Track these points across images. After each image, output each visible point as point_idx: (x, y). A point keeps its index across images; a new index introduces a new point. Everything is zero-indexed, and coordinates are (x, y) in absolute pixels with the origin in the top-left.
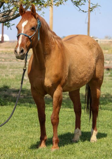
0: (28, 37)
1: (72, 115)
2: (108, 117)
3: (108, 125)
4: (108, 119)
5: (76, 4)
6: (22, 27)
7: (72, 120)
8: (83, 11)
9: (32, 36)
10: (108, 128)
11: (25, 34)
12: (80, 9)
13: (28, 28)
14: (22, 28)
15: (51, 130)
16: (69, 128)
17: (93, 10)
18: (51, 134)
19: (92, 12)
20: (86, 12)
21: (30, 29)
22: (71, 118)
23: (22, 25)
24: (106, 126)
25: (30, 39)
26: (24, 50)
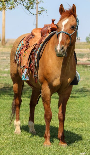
0: (69, 35)
1: (24, 103)
2: (55, 105)
3: (55, 111)
4: (55, 106)
5: (27, 8)
6: (62, 25)
7: (25, 107)
8: (33, 14)
9: (72, 34)
10: (55, 113)
11: (65, 32)
12: (31, 13)
13: (69, 27)
14: (62, 27)
15: (7, 116)
16: (22, 113)
17: (42, 13)
18: (7, 118)
19: (40, 15)
20: (35, 15)
21: (70, 28)
22: (24, 106)
23: (62, 24)
24: (54, 112)
25: (70, 36)
26: (64, 47)
